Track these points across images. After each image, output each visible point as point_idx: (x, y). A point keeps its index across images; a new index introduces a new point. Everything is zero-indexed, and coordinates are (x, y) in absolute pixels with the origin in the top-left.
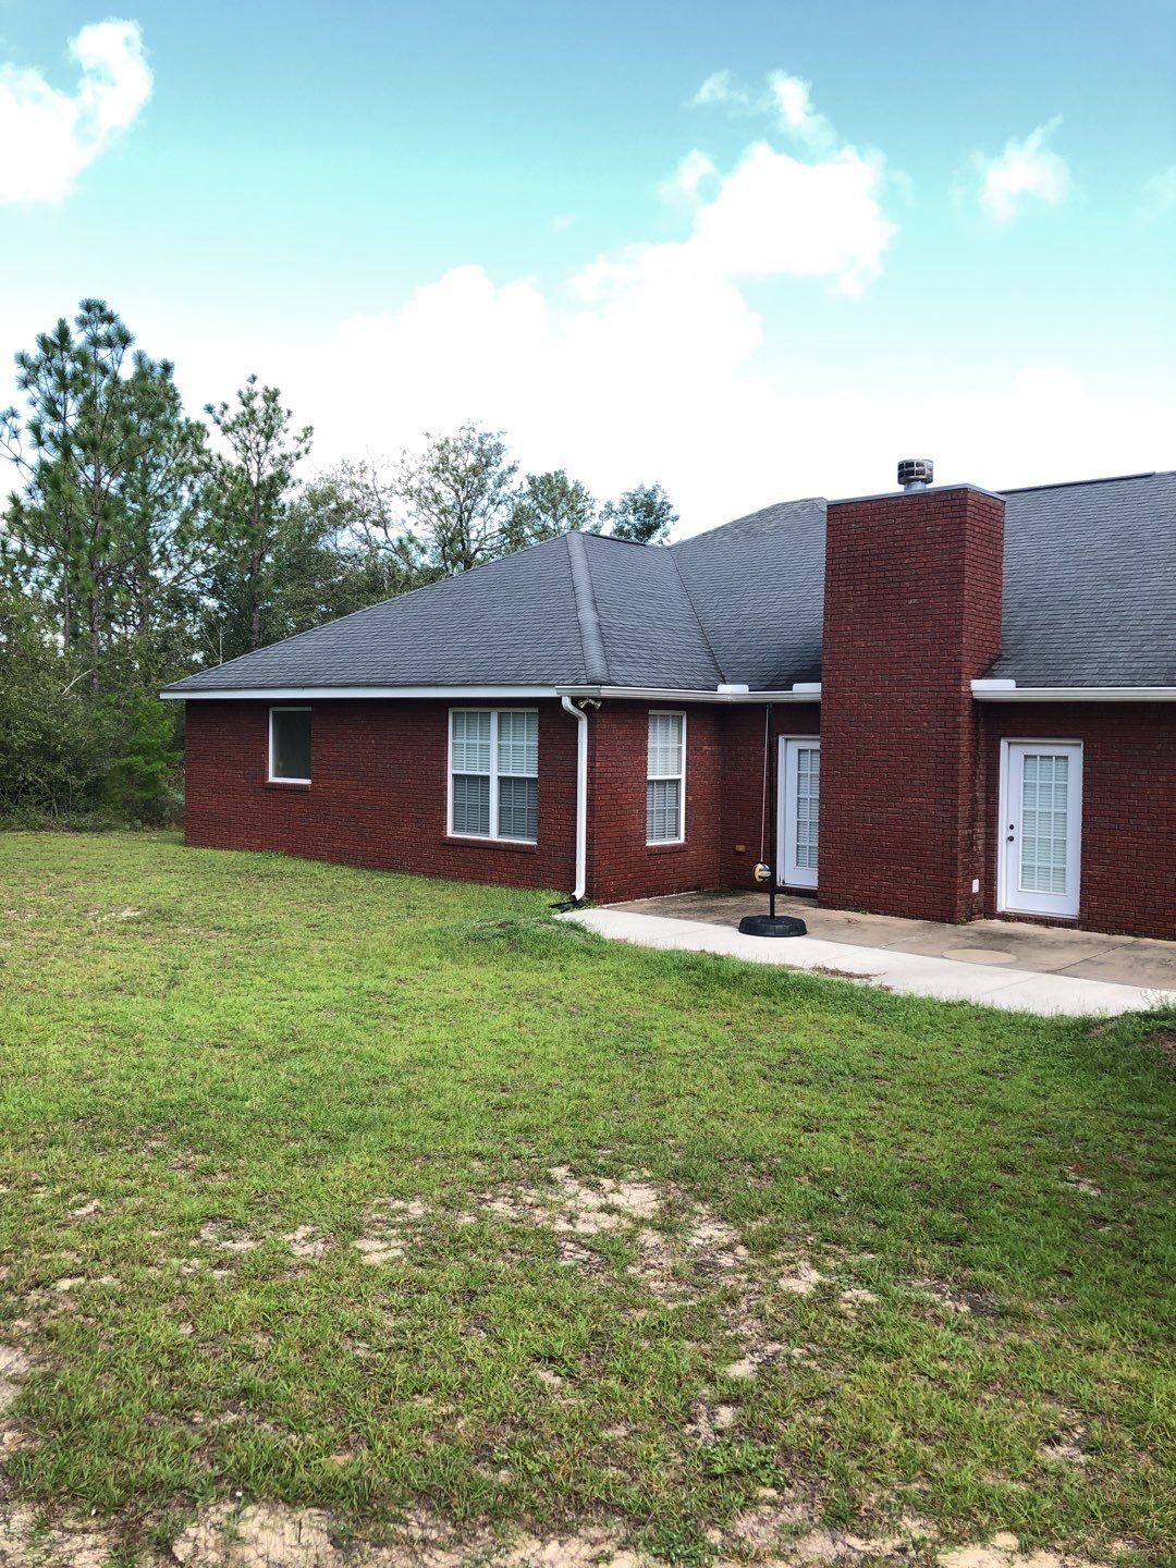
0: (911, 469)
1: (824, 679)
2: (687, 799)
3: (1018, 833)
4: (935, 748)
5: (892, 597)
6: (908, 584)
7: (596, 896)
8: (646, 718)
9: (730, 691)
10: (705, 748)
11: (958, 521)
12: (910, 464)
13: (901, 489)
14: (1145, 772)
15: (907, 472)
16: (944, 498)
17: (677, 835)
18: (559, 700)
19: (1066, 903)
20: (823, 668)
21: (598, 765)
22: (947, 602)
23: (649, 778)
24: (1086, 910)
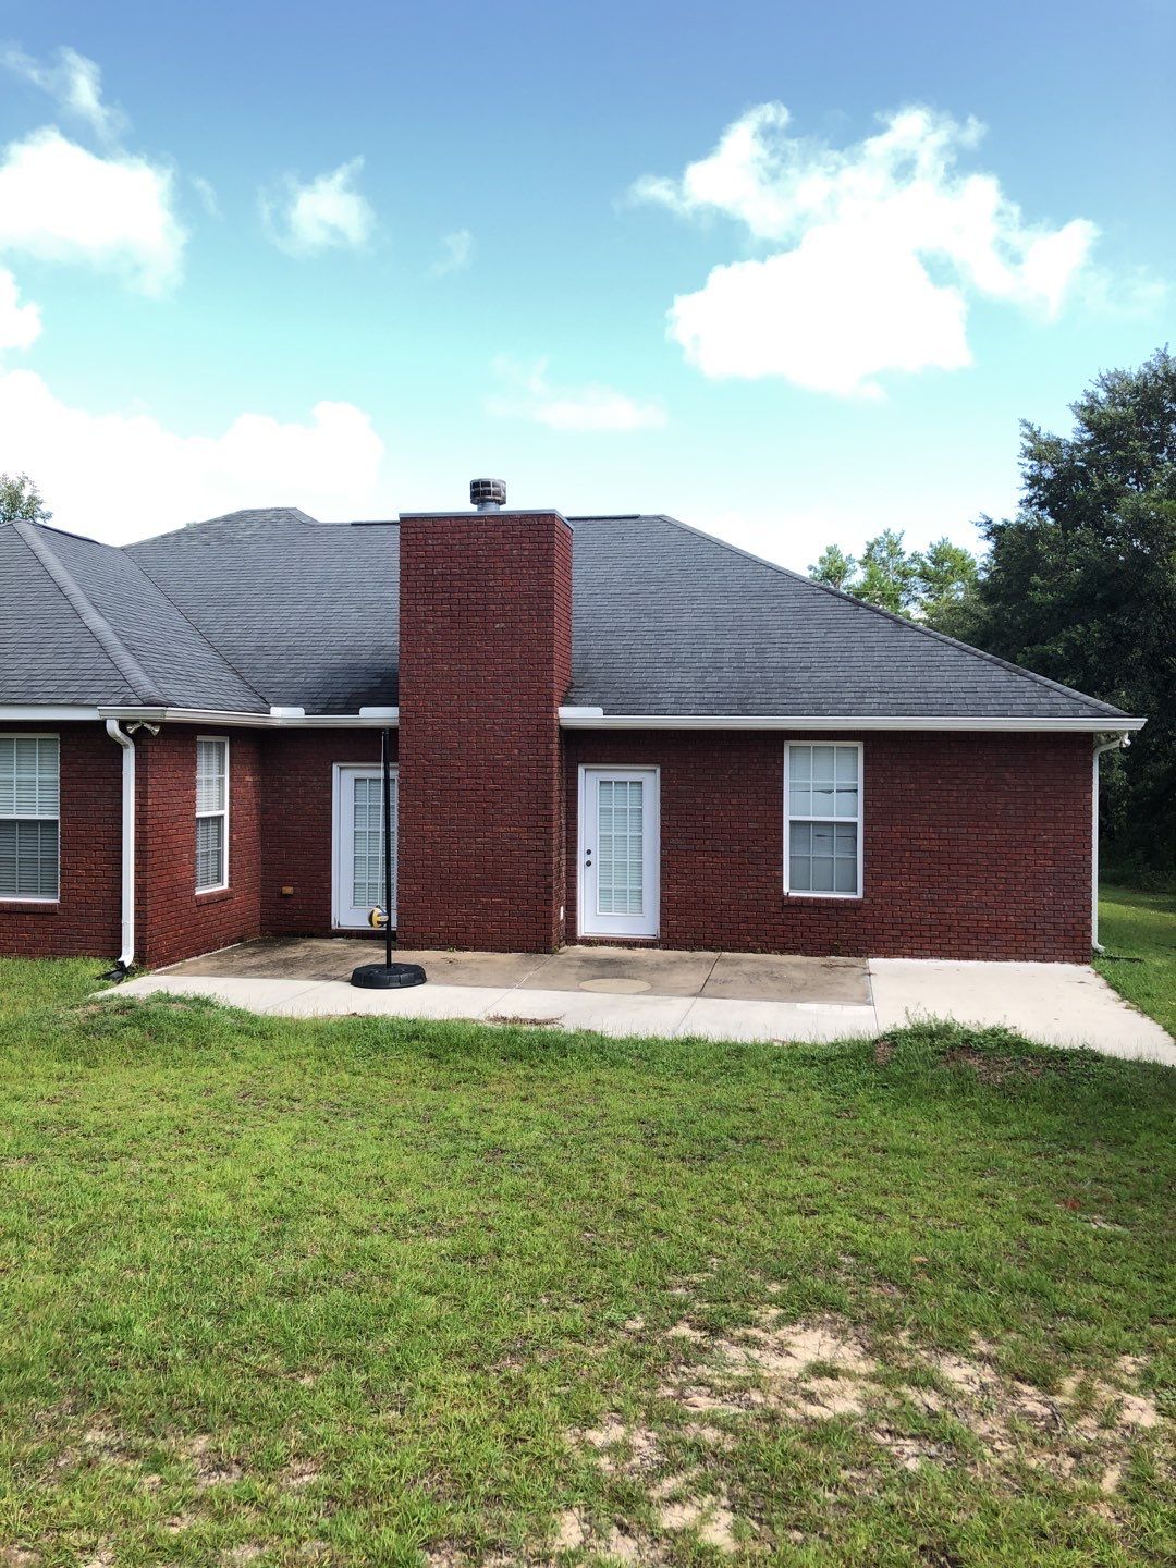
0: (488, 488)
1: (401, 703)
2: (231, 838)
3: (595, 858)
4: (528, 776)
5: (477, 619)
6: (493, 607)
7: (148, 959)
8: (194, 745)
9: (284, 715)
10: (248, 778)
11: (546, 546)
12: (487, 484)
13: (473, 509)
14: (718, 795)
15: (481, 491)
16: (529, 521)
17: (219, 879)
18: (102, 724)
19: (646, 923)
20: (400, 690)
21: (150, 802)
22: (537, 628)
23: (198, 815)
24: (666, 929)
